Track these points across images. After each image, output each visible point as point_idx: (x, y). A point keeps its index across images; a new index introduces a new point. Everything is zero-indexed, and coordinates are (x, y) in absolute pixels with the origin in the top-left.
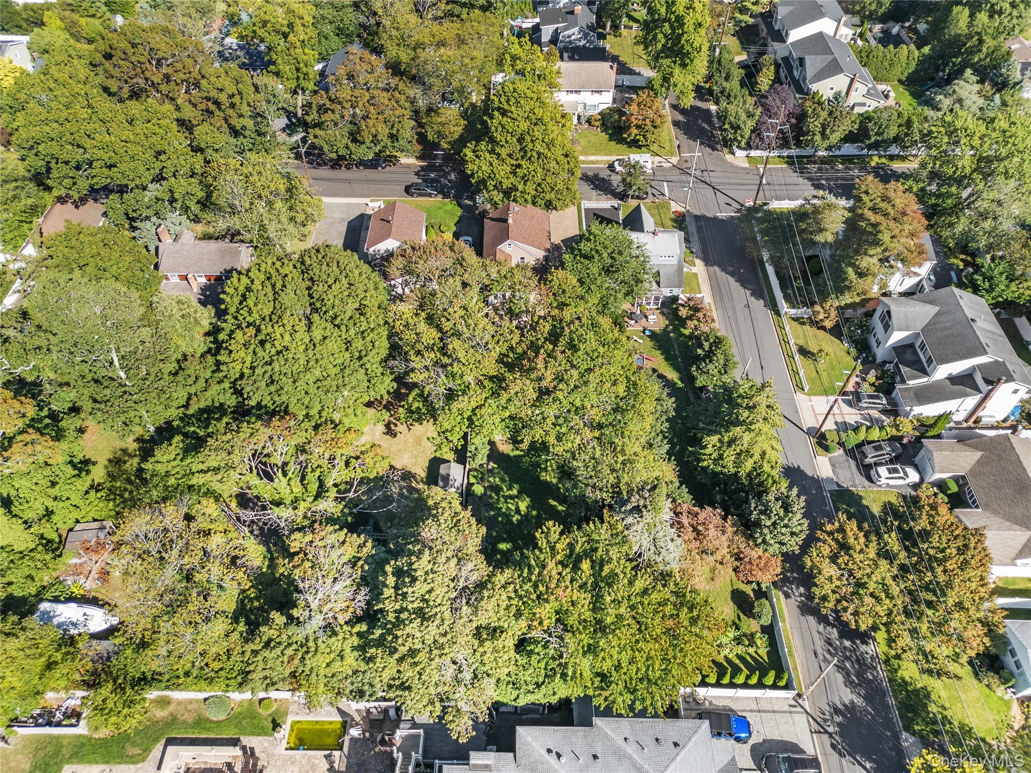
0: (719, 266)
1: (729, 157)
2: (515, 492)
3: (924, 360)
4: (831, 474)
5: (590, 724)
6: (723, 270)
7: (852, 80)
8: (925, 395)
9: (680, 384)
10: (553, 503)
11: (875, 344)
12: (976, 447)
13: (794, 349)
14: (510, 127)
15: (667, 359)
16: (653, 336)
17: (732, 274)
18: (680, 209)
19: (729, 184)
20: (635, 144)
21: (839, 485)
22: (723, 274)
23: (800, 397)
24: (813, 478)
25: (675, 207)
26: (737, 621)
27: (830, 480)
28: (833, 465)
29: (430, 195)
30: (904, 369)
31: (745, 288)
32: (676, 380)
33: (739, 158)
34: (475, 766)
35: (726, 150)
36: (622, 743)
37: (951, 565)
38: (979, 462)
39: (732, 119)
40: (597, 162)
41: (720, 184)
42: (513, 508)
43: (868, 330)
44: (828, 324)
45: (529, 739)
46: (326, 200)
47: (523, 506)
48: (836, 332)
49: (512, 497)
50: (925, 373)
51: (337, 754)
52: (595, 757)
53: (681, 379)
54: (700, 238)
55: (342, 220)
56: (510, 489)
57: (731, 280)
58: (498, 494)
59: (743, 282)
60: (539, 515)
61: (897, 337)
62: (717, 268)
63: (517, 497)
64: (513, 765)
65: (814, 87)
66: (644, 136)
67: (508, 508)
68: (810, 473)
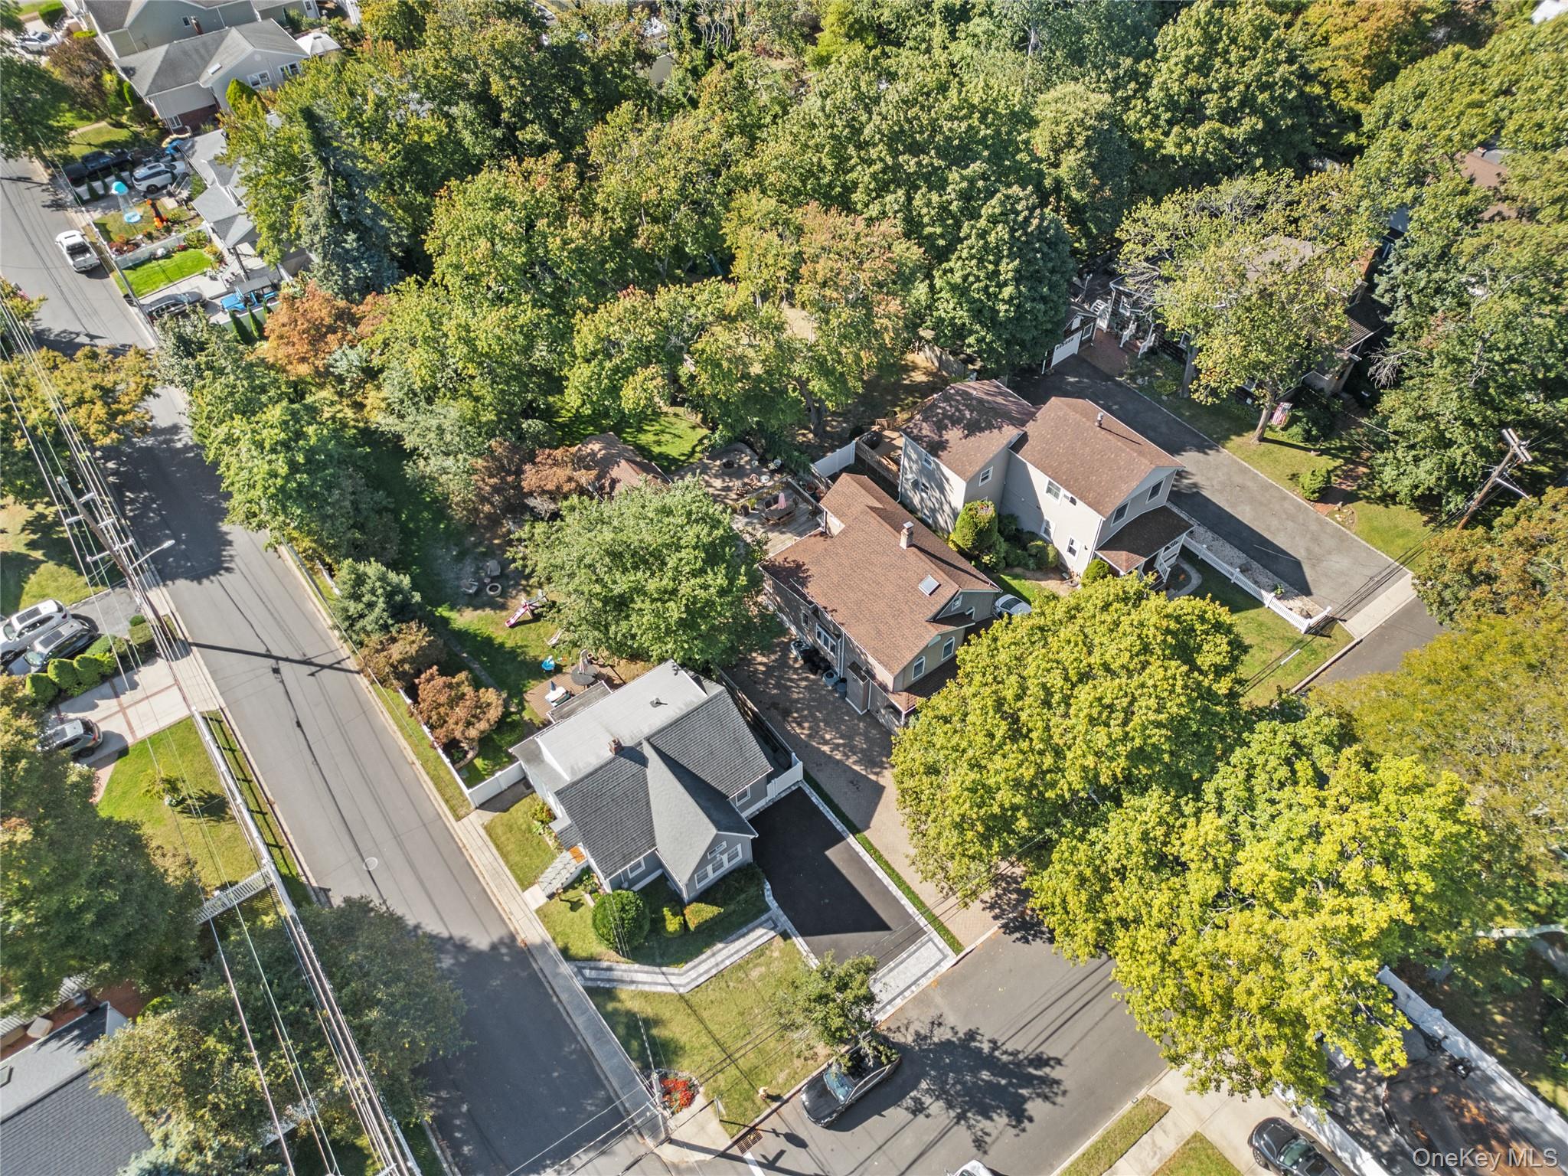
9: (443, 611)
15: (489, 641)
16: (538, 671)
23: (214, 702)
24: (174, 579)
32: (453, 615)
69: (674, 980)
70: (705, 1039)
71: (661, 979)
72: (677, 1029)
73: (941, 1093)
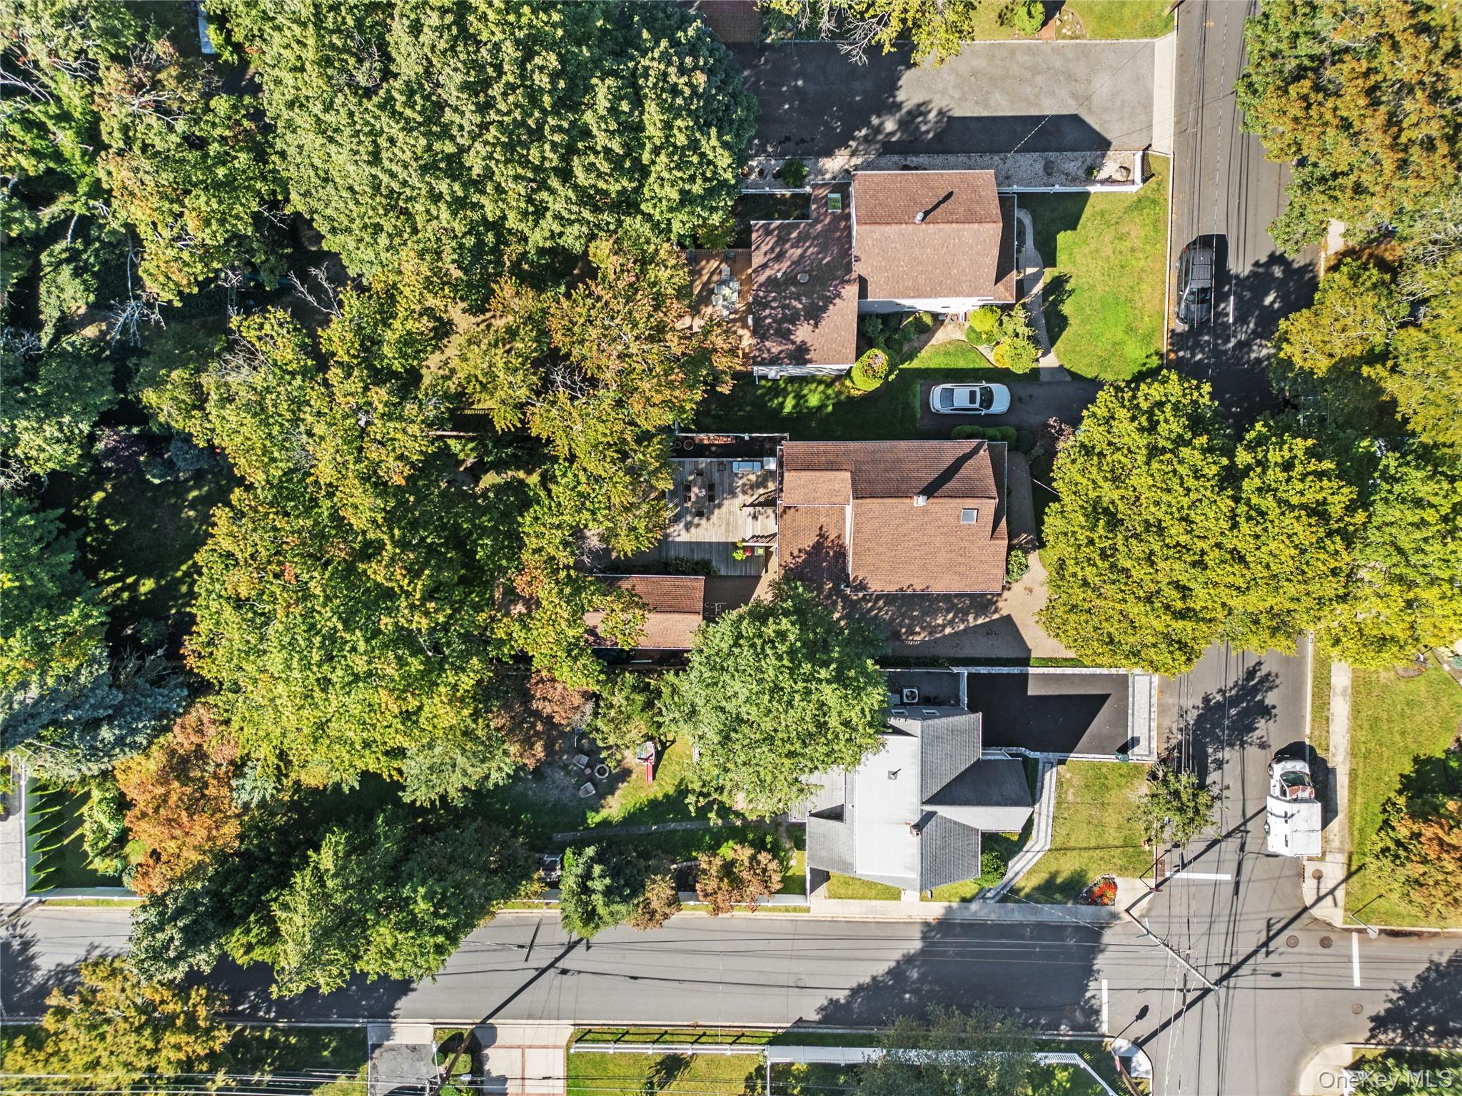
0: (922, 952)
4: (398, 1039)
6: (911, 957)
13: (683, 1050)
15: (654, 803)
17: (897, 973)
18: (1122, 900)
19: (1222, 1031)
21: (376, 1046)
22: (898, 955)
23: (565, 1031)
24: (392, 1009)
25: (1129, 890)
27: (388, 1034)
28: (414, 1049)
31: (855, 992)
32: (604, 813)
35: (1372, 1051)
40: (1323, 718)
53: (605, 823)
54: (1022, 926)
57: (880, 969)
59: (870, 991)
62: (915, 944)
68: (401, 1004)
69: (1037, 848)
70: (1086, 854)
71: (1029, 855)
72: (1067, 867)
73: (1221, 745)
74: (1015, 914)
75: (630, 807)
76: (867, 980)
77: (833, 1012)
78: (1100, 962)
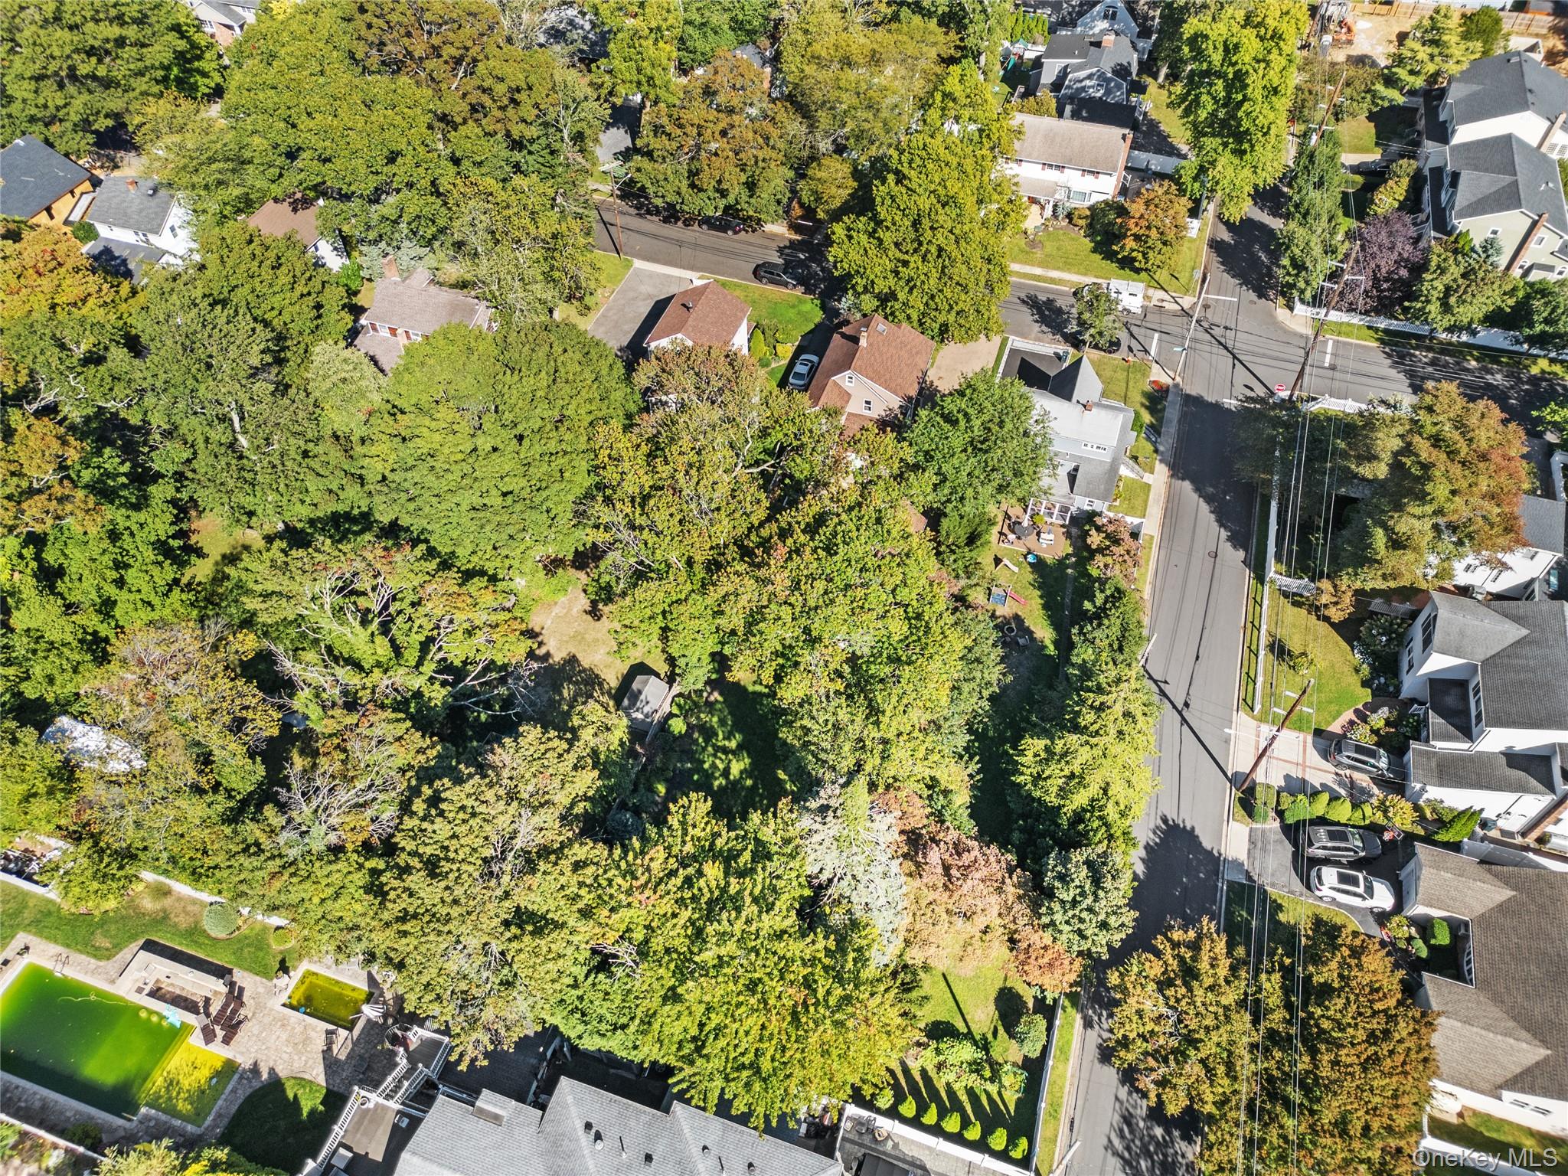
0: (1193, 482)
1: (1282, 313)
2: (733, 744)
3: (1473, 713)
4: (1243, 857)
5: (667, 1111)
6: (1198, 490)
7: (1534, 224)
8: (1453, 772)
9: (1051, 650)
10: (782, 775)
11: (1405, 667)
12: (1506, 881)
13: (1264, 641)
14: (903, 200)
15: (1045, 607)
16: (1039, 566)
17: (1209, 499)
18: (1165, 380)
19: (1263, 356)
20: (1127, 263)
21: (1249, 877)
22: (1195, 496)
23: (1243, 719)
24: (1211, 853)
25: (1159, 375)
26: (990, 1037)
27: (1237, 865)
28: (1252, 842)
29: (785, 285)
30: (1434, 719)
31: (1221, 525)
32: (1048, 643)
33: (1300, 318)
34: (481, 1111)
35: (1281, 301)
36: (695, 1151)
37: (1347, 1056)
38: (1502, 908)
39: (1297, 251)
40: (1060, 282)
41: (1247, 353)
42: (721, 766)
43: (1400, 639)
44: (1336, 615)
45: (570, 1099)
46: (638, 264)
47: (736, 768)
48: (1348, 630)
49: (725, 750)
50: (1468, 734)
51: (343, 1033)
52: (649, 1158)
53: (1056, 643)
54: (1179, 431)
55: (650, 296)
56: (727, 738)
57: (1204, 507)
58: (707, 740)
59: (1223, 516)
60: (754, 787)
61: (1437, 663)
62: (1187, 485)
63: (733, 752)
64: (534, 1129)
65: (1462, 224)
66: (1144, 254)
67: (714, 766)
68: (1207, 844)
70: (1131, 389)
72: (1138, 398)
74: (1171, 430)
75: (1046, 623)
76: (1213, 517)
77: (1238, 540)
78: (1210, 398)
